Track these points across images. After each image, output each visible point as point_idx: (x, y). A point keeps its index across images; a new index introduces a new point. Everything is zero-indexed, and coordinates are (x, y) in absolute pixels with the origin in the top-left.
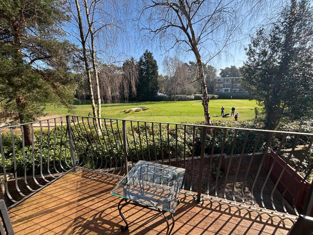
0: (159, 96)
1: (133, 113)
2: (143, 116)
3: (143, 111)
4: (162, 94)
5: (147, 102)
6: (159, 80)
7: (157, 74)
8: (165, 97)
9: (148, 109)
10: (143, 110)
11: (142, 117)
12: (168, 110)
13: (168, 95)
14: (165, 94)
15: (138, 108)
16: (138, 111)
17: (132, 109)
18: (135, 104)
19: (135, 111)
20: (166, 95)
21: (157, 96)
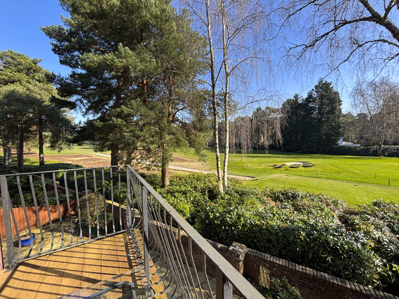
0: (340, 147)
1: (287, 170)
2: (300, 175)
3: (304, 169)
4: (350, 144)
5: (316, 155)
6: (344, 121)
7: (340, 112)
8: (355, 148)
9: (313, 165)
10: (304, 166)
11: (300, 177)
12: (357, 171)
13: (362, 145)
14: (357, 143)
15: (295, 163)
16: (295, 168)
17: (285, 163)
18: (295, 156)
19: (290, 167)
20: (359, 145)
21: (336, 146)
